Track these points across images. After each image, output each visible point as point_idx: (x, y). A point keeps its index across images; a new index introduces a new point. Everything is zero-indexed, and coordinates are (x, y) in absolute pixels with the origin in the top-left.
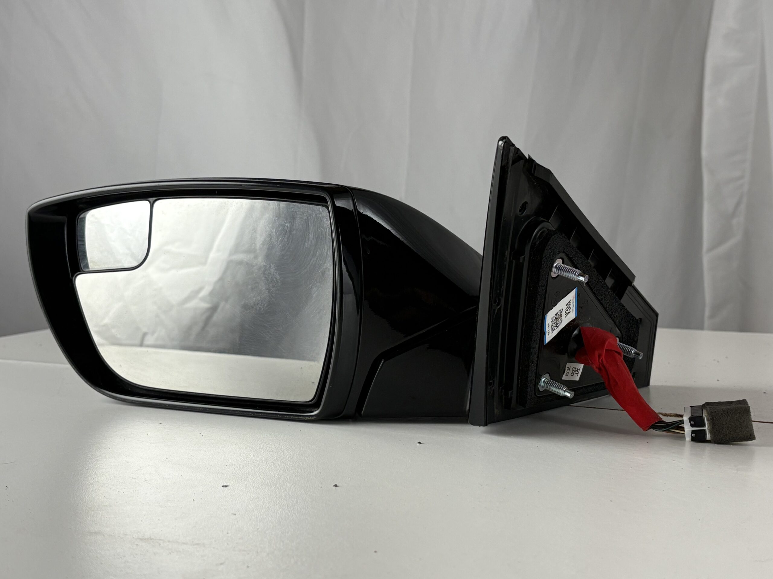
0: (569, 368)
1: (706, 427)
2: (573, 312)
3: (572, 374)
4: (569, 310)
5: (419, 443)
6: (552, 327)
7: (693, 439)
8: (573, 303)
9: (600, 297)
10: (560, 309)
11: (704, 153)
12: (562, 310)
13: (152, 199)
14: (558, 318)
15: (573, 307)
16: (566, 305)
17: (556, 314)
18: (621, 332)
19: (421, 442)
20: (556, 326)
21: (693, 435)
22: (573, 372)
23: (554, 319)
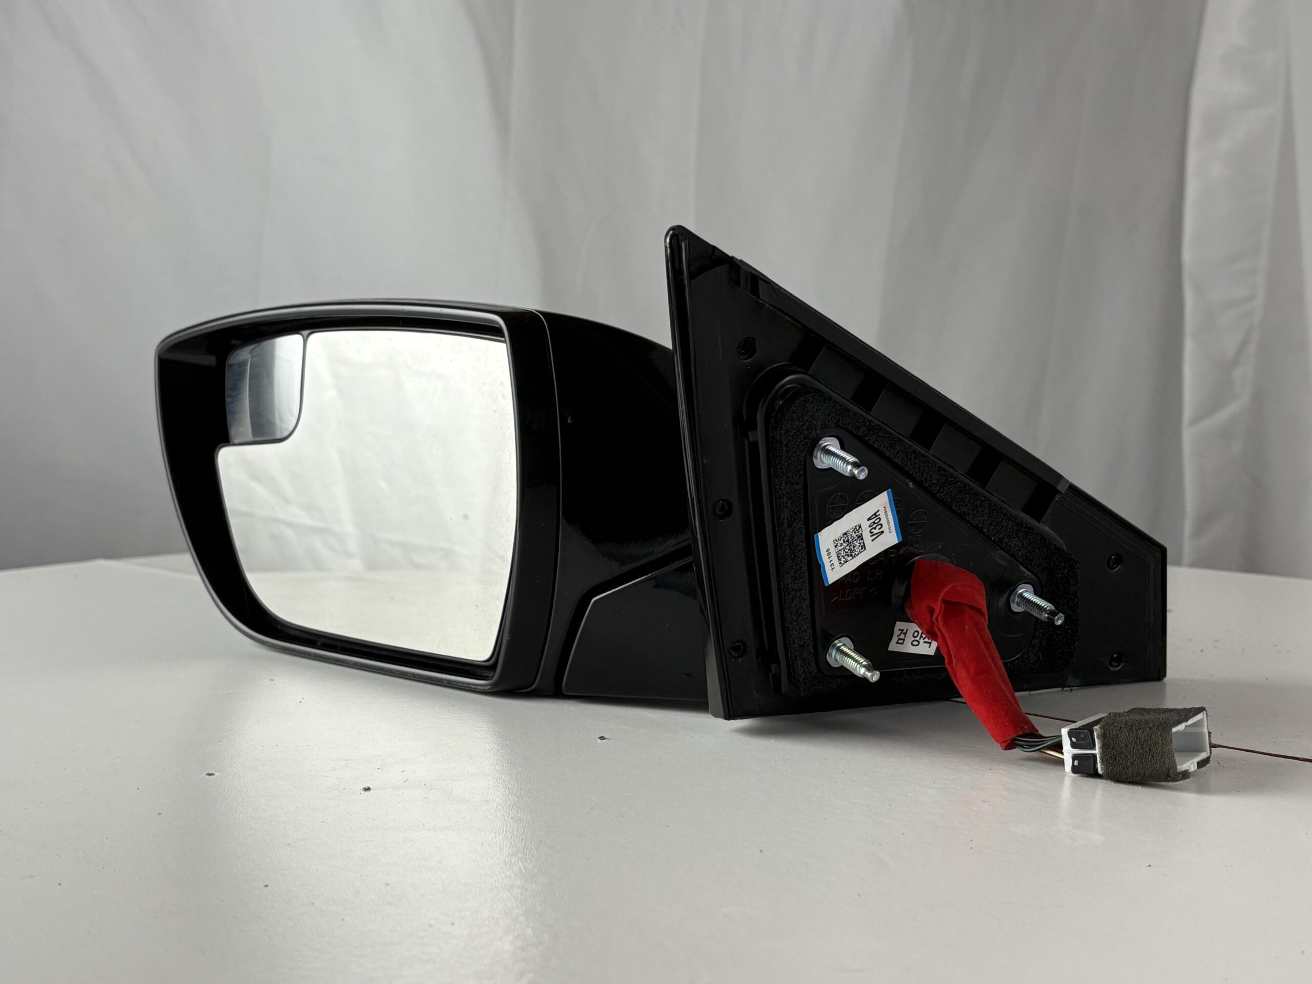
0: (905, 631)
1: (1096, 750)
2: (890, 532)
3: (916, 643)
4: (879, 529)
5: (602, 738)
6: (838, 557)
7: (1075, 770)
8: (887, 516)
9: (960, 509)
10: (853, 525)
11: (1187, 256)
12: (858, 528)
13: (306, 332)
14: (852, 542)
15: (889, 523)
16: (869, 519)
17: (845, 534)
18: (1035, 574)
19: (606, 737)
20: (851, 555)
21: (1076, 763)
22: (918, 638)
23: (842, 541)
